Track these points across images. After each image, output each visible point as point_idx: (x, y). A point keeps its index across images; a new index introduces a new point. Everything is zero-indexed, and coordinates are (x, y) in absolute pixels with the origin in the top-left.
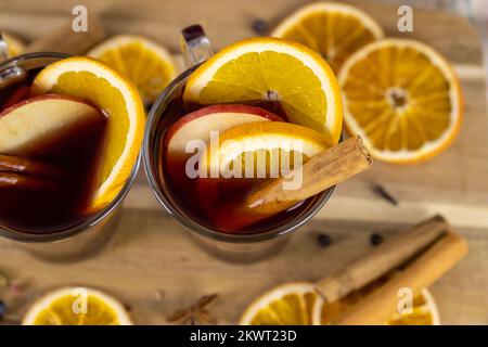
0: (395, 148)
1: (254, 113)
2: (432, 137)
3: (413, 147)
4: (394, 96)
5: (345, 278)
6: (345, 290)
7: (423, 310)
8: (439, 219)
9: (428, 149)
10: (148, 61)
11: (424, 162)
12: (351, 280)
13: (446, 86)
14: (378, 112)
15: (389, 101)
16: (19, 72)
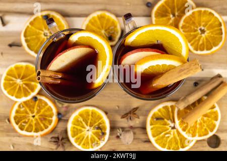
0: (202, 50)
1: (154, 51)
2: (216, 45)
3: (208, 49)
4: (201, 29)
5: (186, 101)
6: (186, 105)
7: (214, 110)
8: (219, 76)
9: (214, 49)
10: (108, 20)
11: (213, 54)
12: (188, 102)
13: (220, 25)
14: (195, 36)
15: (199, 31)
16: (62, 36)
